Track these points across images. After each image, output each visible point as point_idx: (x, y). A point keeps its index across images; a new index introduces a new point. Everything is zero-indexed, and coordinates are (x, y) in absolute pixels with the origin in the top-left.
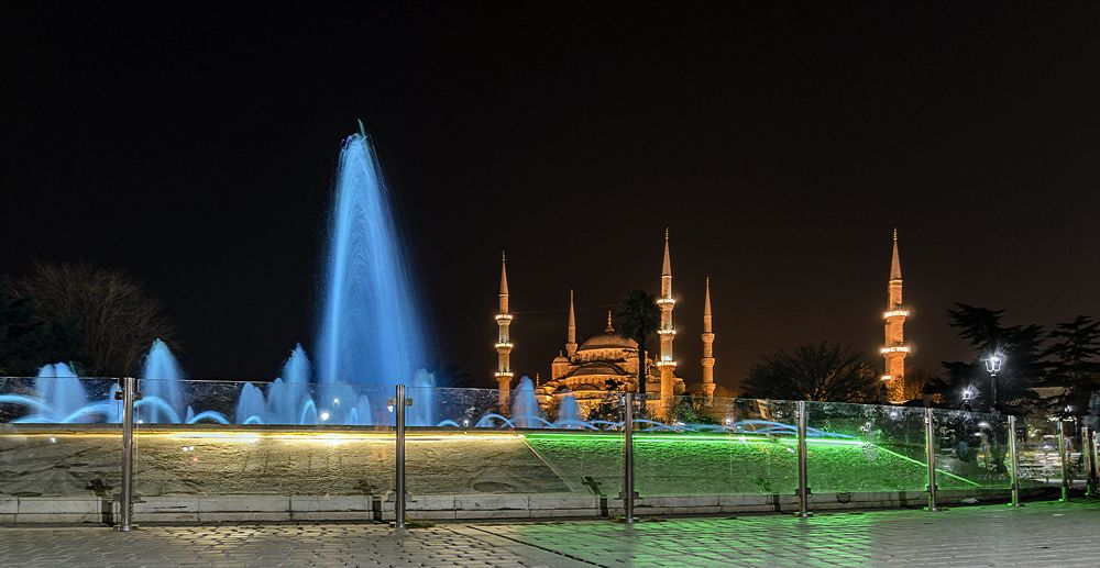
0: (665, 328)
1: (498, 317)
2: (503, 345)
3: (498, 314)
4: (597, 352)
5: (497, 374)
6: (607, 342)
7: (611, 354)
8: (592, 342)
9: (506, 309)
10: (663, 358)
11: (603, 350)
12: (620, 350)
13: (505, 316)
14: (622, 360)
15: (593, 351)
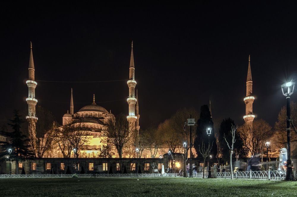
0: (132, 97)
1: (28, 82)
2: (31, 99)
3: (28, 79)
4: (89, 113)
5: (28, 117)
6: (94, 108)
7: (96, 114)
8: (85, 108)
9: (33, 77)
10: (130, 114)
11: (92, 112)
12: (101, 113)
13: (32, 82)
14: (103, 118)
15: (86, 112)
